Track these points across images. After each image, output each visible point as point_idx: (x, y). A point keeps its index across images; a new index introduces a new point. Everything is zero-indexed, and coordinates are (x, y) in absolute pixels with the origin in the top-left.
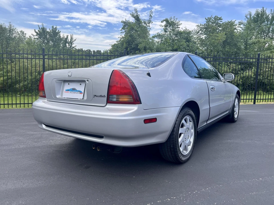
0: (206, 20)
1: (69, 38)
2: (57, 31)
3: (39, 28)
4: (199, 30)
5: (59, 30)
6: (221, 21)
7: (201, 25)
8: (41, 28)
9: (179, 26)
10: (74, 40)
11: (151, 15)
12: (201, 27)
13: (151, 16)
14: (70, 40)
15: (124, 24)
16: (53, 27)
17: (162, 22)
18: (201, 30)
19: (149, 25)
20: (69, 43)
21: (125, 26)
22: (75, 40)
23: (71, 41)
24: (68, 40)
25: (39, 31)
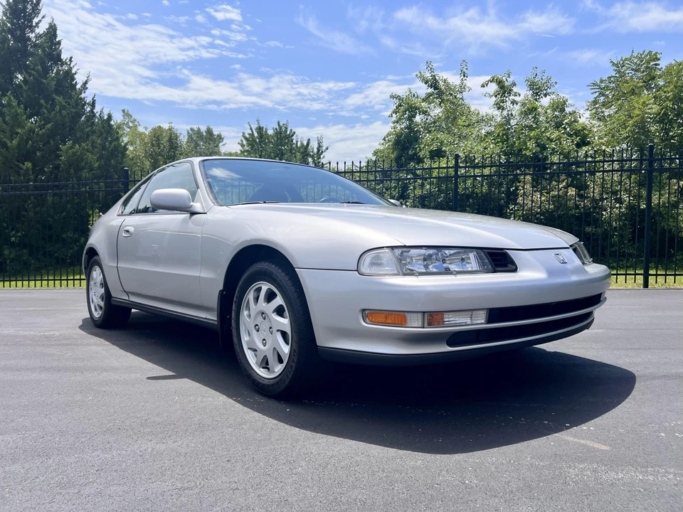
0: (614, 64)
1: (314, 145)
2: (288, 133)
3: (251, 129)
4: (597, 94)
5: (291, 130)
6: (656, 65)
7: (602, 81)
8: (256, 129)
9: (549, 91)
10: (324, 148)
11: (465, 70)
12: (603, 85)
13: (464, 72)
14: (316, 150)
15: (397, 102)
16: (279, 123)
17: (483, 86)
18: (602, 94)
19: (461, 97)
20: (312, 157)
21: (400, 105)
22: (327, 149)
23: (318, 150)
24: (313, 148)
25: (249, 134)
